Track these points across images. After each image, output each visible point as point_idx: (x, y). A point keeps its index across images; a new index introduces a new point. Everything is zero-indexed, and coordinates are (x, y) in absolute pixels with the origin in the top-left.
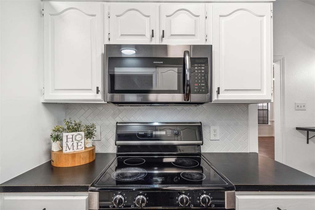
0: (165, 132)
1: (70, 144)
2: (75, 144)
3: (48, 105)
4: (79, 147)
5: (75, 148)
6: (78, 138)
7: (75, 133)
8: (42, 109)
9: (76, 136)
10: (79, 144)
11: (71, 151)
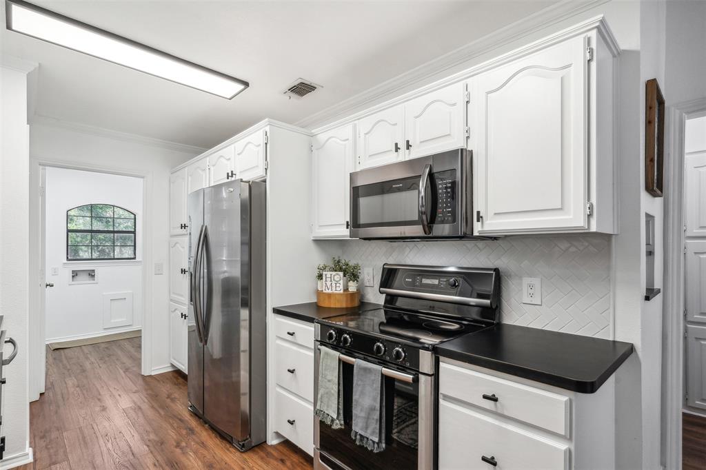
0: (437, 281)
1: (329, 284)
2: (333, 285)
3: (318, 242)
4: (338, 289)
5: (334, 289)
6: (337, 278)
7: (334, 273)
8: (313, 246)
9: (334, 276)
10: (338, 285)
11: (330, 291)
